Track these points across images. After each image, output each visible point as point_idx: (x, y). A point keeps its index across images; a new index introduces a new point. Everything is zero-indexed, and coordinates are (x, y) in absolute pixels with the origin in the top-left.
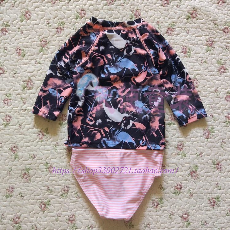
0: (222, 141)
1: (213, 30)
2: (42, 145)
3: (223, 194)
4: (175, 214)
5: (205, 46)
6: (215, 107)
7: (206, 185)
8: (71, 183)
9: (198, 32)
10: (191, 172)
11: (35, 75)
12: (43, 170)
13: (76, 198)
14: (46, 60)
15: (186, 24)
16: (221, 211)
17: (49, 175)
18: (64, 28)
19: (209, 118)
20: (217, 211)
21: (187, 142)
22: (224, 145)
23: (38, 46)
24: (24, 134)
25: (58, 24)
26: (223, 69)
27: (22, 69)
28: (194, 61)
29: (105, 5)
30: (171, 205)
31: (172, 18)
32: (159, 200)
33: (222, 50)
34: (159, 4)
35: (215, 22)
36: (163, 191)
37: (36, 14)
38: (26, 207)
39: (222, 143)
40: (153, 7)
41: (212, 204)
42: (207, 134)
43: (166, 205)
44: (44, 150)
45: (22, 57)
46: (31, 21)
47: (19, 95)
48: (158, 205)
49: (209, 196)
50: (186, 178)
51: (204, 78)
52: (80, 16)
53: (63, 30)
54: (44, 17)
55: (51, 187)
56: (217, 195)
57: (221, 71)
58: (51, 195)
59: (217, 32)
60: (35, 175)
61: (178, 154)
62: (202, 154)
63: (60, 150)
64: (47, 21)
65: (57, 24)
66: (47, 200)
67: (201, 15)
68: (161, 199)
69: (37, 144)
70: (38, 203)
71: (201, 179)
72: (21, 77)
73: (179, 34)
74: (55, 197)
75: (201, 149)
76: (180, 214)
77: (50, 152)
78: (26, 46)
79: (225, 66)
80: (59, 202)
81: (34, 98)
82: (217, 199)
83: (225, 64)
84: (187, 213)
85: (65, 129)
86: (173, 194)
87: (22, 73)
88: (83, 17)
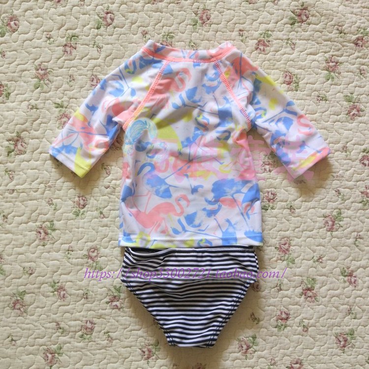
0: (356, 236)
1: (337, 43)
2: (45, 251)
3: (360, 327)
4: (279, 363)
5: (324, 70)
6: (343, 177)
7: (330, 311)
8: (98, 316)
9: (311, 46)
10: (303, 290)
11: (28, 129)
12: (48, 293)
13: (106, 341)
14: (47, 102)
15: (290, 32)
16: (358, 356)
17: (58, 303)
18: (77, 45)
19: (334, 196)
20: (350, 355)
21: (295, 239)
22: (359, 242)
23: (32, 78)
24: (12, 232)
25: (66, 38)
26: (355, 110)
27: (6, 118)
28: (305, 97)
29: (147, 2)
30: (272, 348)
31: (265, 24)
32: (250, 340)
33: (353, 76)
35: (340, 28)
36: (257, 324)
37: (27, 21)
38: (21, 359)
39: (356, 239)
40: (231, 5)
41: (342, 343)
42: (330, 223)
43: (263, 347)
44: (49, 259)
45: (5, 98)
46: (20, 34)
47: (2, 165)
48: (248, 347)
49: (337, 330)
50: (295, 301)
51: (323, 127)
52: (104, 23)
53: (75, 49)
54: (41, 27)
55: (63, 323)
56: (350, 327)
57: (351, 114)
58: (63, 336)
59: (343, 46)
60: (34, 303)
61: (281, 260)
62: (323, 259)
63: (76, 259)
64: (48, 34)
65: (64, 37)
66: (56, 346)
67: (316, 16)
68: (254, 338)
69: (35, 249)
70: (41, 351)
71: (322, 302)
72: (5, 132)
73: (278, 51)
74: (69, 340)
75: (320, 250)
76: (287, 362)
77: (58, 262)
78: (11, 77)
79: (358, 104)
80: (78, 349)
81: (28, 169)
82: (350, 334)
83: (359, 101)
84: (299, 361)
85: (84, 223)
86: (275, 329)
87: (6, 126)
88: (109, 25)
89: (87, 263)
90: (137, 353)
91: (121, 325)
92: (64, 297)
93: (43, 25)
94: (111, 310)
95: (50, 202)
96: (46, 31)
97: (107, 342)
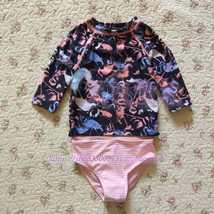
0: (201, 132)
1: (188, 31)
2: (39, 145)
3: (204, 179)
4: (163, 199)
5: (181, 46)
6: (193, 101)
7: (189, 172)
8: (68, 178)
9: (175, 34)
10: (174, 161)
11: (28, 82)
12: (41, 167)
14: (37, 67)
15: (163, 27)
16: (203, 194)
17: (47, 172)
18: (52, 37)
20: (200, 194)
21: (169, 134)
22: (203, 135)
23: (29, 55)
24: (22, 136)
26: (198, 66)
27: (16, 77)
29: (88, 13)
30: (159, 192)
31: (150, 23)
32: (147, 188)
33: (197, 49)
34: (137, 10)
35: (189, 24)
36: (151, 179)
37: (25, 25)
38: (28, 202)
39: (201, 134)
40: (132, 14)
41: (195, 188)
42: (187, 126)
43: (154, 191)
44: (41, 149)
45: (15, 66)
46: (22, 32)
47: (15, 101)
48: (147, 192)
49: (192, 181)
50: (170, 167)
52: (66, 25)
53: (51, 39)
54: (33, 28)
55: (50, 182)
56: (199, 180)
57: (196, 68)
58: (50, 189)
59: (191, 33)
60: (34, 172)
61: (162, 146)
62: (184, 144)
63: (56, 149)
64: (36, 32)
65: (45, 33)
66: (47, 194)
68: (149, 187)
69: (34, 144)
70: (39, 197)
71: (184, 167)
72: (16, 84)
74: (53, 191)
75: (182, 140)
76: (167, 199)
77: (46, 151)
78: (18, 55)
79: (200, 63)
80: (58, 196)
81: (28, 103)
82: (200, 183)
83: (200, 62)
84: (173, 198)
85: (59, 130)
86: (160, 182)
87: (16, 81)
88: (68, 26)
89: (61, 151)
90: (89, 197)
91: (80, 182)
92: (50, 169)
93: (33, 27)
94: (74, 175)
95: (41, 120)
96: (35, 30)
97: (73, 191)
